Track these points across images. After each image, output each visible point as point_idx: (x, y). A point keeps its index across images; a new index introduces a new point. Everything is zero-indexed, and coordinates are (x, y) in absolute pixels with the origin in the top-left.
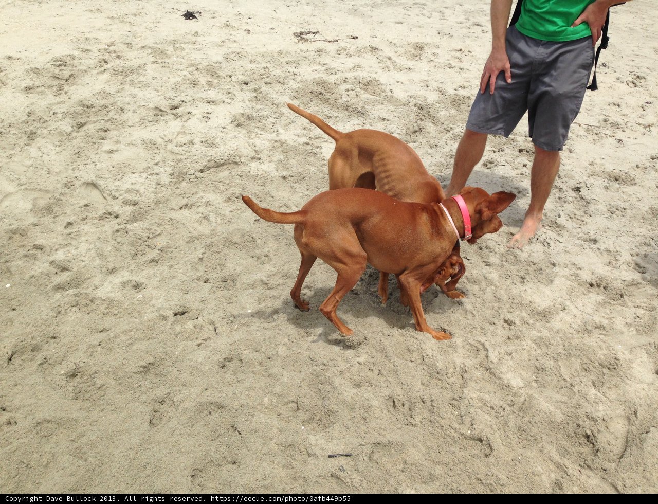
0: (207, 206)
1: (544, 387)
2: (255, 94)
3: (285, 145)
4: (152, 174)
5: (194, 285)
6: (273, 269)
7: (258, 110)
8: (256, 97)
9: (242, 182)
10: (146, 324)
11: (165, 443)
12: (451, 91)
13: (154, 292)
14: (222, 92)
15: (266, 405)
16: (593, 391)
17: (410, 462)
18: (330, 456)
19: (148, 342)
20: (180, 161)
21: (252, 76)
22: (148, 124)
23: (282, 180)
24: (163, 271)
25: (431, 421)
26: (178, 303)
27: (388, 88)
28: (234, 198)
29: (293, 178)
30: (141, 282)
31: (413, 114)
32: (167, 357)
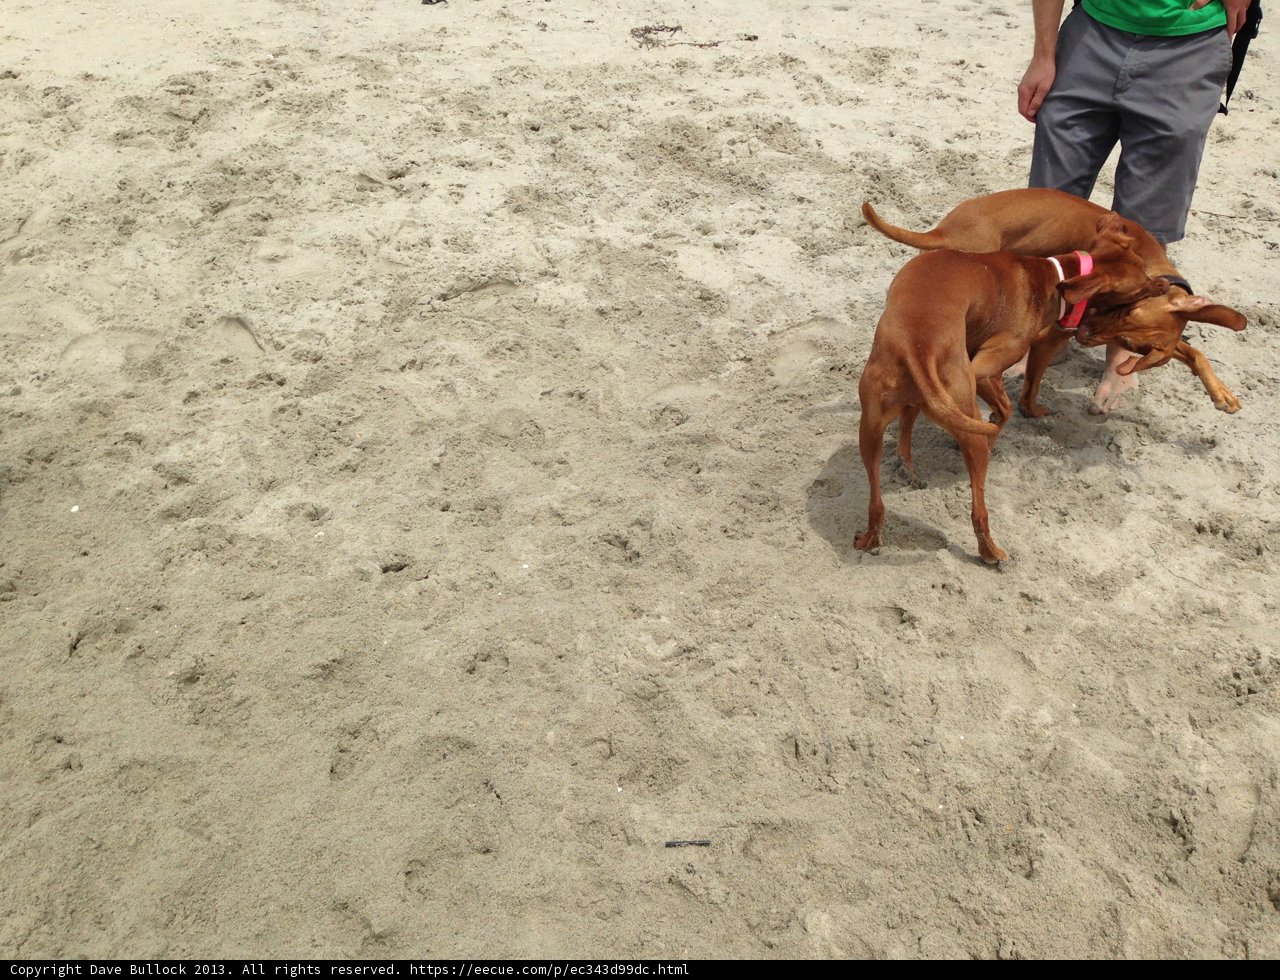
0: (451, 365)
1: (1093, 725)
2: (551, 150)
3: (606, 248)
4: (349, 303)
5: (422, 514)
6: (573, 487)
7: (556, 181)
8: (554, 155)
9: (521, 320)
10: (330, 586)
11: (358, 810)
12: (938, 144)
13: (347, 528)
14: (488, 145)
15: (551, 743)
16: (1189, 736)
17: (823, 861)
18: (669, 845)
19: (333, 620)
20: (404, 277)
21: (547, 114)
22: (345, 207)
23: (597, 317)
24: (366, 488)
25: (866, 785)
26: (391, 548)
27: (814, 136)
28: (504, 351)
29: (619, 313)
30: (324, 506)
31: (859, 190)
32: (367, 650)
